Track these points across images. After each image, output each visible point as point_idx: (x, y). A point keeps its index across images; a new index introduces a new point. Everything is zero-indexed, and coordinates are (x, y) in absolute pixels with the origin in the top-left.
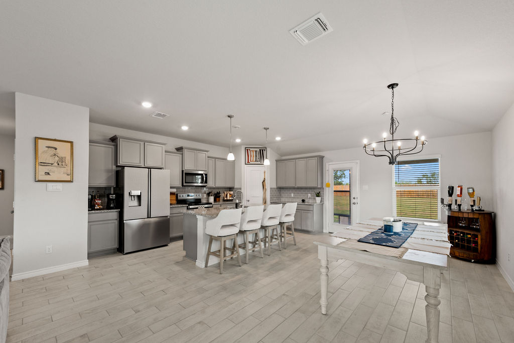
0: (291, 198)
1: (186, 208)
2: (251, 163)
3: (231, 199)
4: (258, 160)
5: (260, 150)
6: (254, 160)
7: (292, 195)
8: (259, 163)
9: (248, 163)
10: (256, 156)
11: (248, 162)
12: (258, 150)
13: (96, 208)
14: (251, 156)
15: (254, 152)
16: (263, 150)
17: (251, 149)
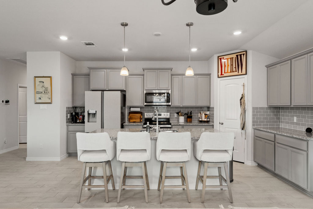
0: (293, 123)
1: (142, 126)
2: (225, 75)
3: (206, 120)
4: (234, 69)
5: (237, 56)
6: (229, 71)
7: (295, 119)
8: (236, 73)
9: (221, 76)
10: (232, 65)
11: (222, 74)
12: (234, 56)
13: (78, 121)
14: (225, 66)
15: (229, 60)
16: (241, 55)
17: (225, 57)
